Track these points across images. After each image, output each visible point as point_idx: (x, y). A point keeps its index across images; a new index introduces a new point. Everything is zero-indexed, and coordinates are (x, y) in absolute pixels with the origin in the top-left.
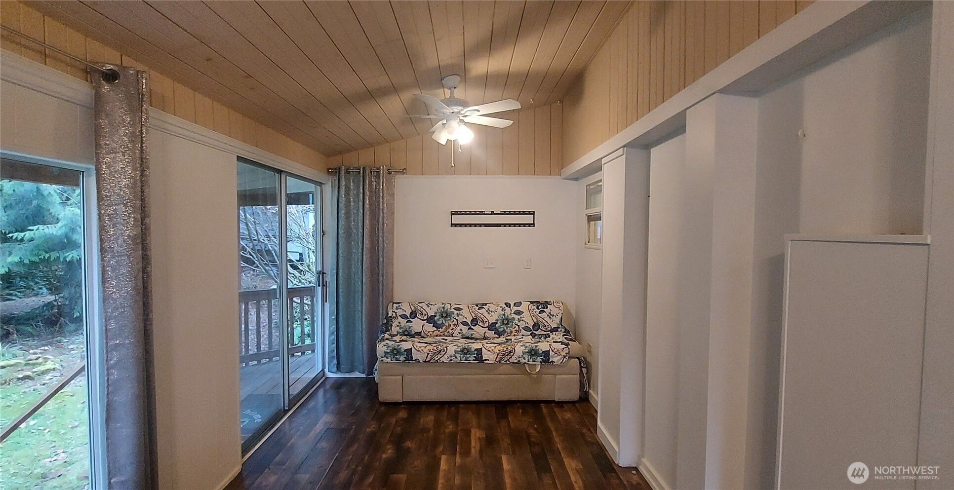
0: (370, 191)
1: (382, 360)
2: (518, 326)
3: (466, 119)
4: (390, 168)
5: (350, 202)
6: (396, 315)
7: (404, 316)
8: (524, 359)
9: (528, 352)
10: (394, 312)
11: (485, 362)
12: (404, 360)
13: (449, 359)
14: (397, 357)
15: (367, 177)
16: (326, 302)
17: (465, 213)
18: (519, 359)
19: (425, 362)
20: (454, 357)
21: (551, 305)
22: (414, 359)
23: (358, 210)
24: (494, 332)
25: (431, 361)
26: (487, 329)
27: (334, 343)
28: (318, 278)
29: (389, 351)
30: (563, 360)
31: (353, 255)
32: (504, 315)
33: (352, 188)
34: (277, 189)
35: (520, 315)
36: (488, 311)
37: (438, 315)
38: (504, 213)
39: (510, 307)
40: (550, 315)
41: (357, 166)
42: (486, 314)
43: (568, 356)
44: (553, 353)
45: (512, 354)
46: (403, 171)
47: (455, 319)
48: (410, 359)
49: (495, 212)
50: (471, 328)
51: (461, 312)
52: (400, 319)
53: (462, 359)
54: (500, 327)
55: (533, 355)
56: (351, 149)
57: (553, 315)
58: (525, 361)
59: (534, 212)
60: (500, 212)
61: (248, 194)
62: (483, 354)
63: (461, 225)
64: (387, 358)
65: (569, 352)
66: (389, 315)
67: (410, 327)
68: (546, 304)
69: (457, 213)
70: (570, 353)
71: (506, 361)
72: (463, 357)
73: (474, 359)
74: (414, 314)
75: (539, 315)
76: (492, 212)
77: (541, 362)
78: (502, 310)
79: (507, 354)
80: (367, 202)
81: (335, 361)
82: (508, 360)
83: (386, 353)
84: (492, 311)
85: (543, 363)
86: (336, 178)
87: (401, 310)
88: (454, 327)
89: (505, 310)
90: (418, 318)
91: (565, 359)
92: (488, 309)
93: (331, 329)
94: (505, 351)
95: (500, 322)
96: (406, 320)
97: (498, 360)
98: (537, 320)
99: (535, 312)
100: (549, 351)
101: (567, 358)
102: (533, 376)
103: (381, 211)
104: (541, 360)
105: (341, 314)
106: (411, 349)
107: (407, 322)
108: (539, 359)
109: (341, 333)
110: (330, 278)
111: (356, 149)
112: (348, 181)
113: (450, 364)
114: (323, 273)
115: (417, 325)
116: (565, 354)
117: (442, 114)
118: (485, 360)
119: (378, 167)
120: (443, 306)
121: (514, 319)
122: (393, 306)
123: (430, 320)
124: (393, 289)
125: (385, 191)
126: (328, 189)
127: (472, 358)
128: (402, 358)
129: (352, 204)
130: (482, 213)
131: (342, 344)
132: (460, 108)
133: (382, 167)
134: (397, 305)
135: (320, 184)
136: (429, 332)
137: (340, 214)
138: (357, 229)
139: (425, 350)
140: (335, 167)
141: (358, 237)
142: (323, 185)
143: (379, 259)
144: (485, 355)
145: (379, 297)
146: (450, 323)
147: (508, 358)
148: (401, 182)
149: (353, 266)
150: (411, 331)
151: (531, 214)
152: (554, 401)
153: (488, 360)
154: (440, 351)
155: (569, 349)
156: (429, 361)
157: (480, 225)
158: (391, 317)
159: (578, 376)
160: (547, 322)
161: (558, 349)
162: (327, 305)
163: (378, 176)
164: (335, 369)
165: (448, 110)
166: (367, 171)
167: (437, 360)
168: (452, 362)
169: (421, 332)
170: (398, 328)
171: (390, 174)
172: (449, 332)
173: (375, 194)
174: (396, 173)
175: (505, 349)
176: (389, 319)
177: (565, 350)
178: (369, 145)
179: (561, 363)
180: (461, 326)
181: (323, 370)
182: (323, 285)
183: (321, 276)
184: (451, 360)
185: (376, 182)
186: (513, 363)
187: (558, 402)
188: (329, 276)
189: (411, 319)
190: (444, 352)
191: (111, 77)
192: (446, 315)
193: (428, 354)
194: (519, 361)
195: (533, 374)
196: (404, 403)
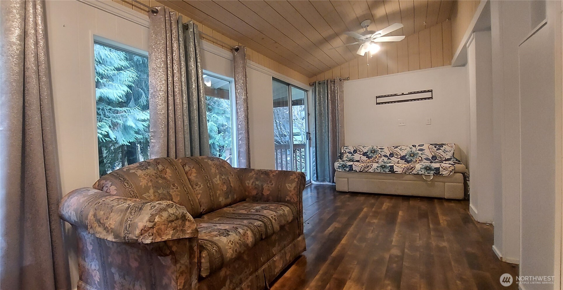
0: (331, 91)
1: (337, 170)
2: (421, 157)
3: (375, 41)
4: (340, 78)
5: (321, 98)
6: (346, 152)
7: (350, 153)
8: (422, 171)
9: (424, 168)
10: (345, 150)
11: (396, 173)
12: (349, 170)
13: (373, 171)
14: (345, 168)
15: (329, 84)
16: (311, 147)
17: (385, 96)
18: (418, 172)
19: (360, 171)
20: (377, 170)
21: (446, 145)
22: (354, 170)
23: (325, 102)
24: (404, 161)
25: (363, 172)
26: (400, 159)
27: (315, 167)
28: (307, 136)
29: (340, 166)
30: (450, 173)
31: (323, 124)
32: (411, 151)
33: (321, 91)
34: (288, 98)
35: (422, 151)
36: (401, 149)
37: (369, 151)
38: (411, 93)
39: (415, 147)
40: (445, 151)
41: (324, 80)
42: (399, 151)
43: (454, 171)
44: (442, 169)
45: (413, 169)
46: (348, 79)
47: (380, 153)
48: (351, 170)
49: (404, 94)
50: (390, 159)
51: (383, 150)
52: (348, 154)
53: (381, 170)
54: (408, 158)
55: (428, 170)
56: (322, 72)
57: (447, 151)
58: (422, 173)
59: (432, 90)
60: (408, 93)
61: (276, 101)
62: (394, 168)
63: (382, 103)
64: (340, 169)
65: (454, 169)
66: (342, 152)
67: (353, 158)
68: (442, 145)
69: (379, 97)
70: (456, 169)
71: (409, 173)
72: (382, 170)
73: (389, 171)
74: (355, 151)
75: (437, 151)
76: (402, 93)
77: (433, 174)
78: (410, 149)
79: (410, 169)
80: (330, 96)
81: (316, 175)
82: (411, 172)
83: (339, 167)
84: (403, 149)
85: (435, 175)
86: (314, 87)
87: (348, 150)
88: (379, 158)
89: (412, 149)
90: (358, 153)
91: (451, 173)
92: (401, 148)
93: (314, 159)
94: (409, 167)
95: (409, 155)
96: (351, 154)
97: (404, 172)
98: (435, 154)
99: (434, 150)
100: (439, 168)
101: (453, 172)
102: (428, 182)
103: (336, 100)
104: (433, 173)
105: (318, 153)
106: (352, 165)
107: (352, 155)
108: (432, 172)
109: (318, 162)
110: (313, 136)
111: (323, 72)
112: (320, 88)
113: (374, 173)
114: (309, 133)
115: (357, 157)
116: (451, 170)
117: (361, 41)
118: (396, 171)
119: (335, 79)
120: (372, 147)
121: (418, 153)
122: (344, 148)
123: (365, 154)
124: (344, 139)
125: (338, 90)
126: (310, 93)
127: (387, 170)
128: (347, 169)
129: (322, 99)
130: (396, 95)
131: (319, 167)
132: (371, 35)
133: (336, 78)
134: (346, 147)
135: (306, 91)
136: (364, 160)
137: (316, 104)
138: (325, 111)
139: (360, 166)
140: (313, 82)
141: (325, 115)
142: (308, 92)
143: (336, 124)
144: (396, 169)
145: (337, 144)
146: (376, 156)
147: (411, 171)
148: (347, 84)
149: (323, 130)
150: (354, 159)
151: (430, 92)
152: (444, 199)
153: (398, 172)
154: (369, 166)
155: (454, 167)
156: (362, 172)
157: (395, 102)
158: (343, 153)
159: (463, 184)
160: (442, 155)
161: (446, 167)
162: (311, 148)
163: (334, 84)
164: (315, 179)
165: (363, 38)
166: (329, 82)
167: (366, 171)
168: (375, 172)
169: (359, 160)
170: (346, 158)
171: (341, 81)
172: (376, 161)
173: (333, 92)
174: (344, 80)
175: (409, 166)
176: (342, 154)
177: (452, 168)
178: (330, 68)
179: (449, 175)
180: (383, 158)
181: (310, 179)
182: (309, 139)
183: (308, 135)
184: (375, 171)
185: (333, 86)
186: (414, 174)
187: (447, 199)
188: (312, 135)
189: (354, 154)
190: (371, 167)
191: (237, 50)
192: (374, 151)
193: (361, 168)
194: (418, 173)
195: (429, 181)
196: (349, 192)
